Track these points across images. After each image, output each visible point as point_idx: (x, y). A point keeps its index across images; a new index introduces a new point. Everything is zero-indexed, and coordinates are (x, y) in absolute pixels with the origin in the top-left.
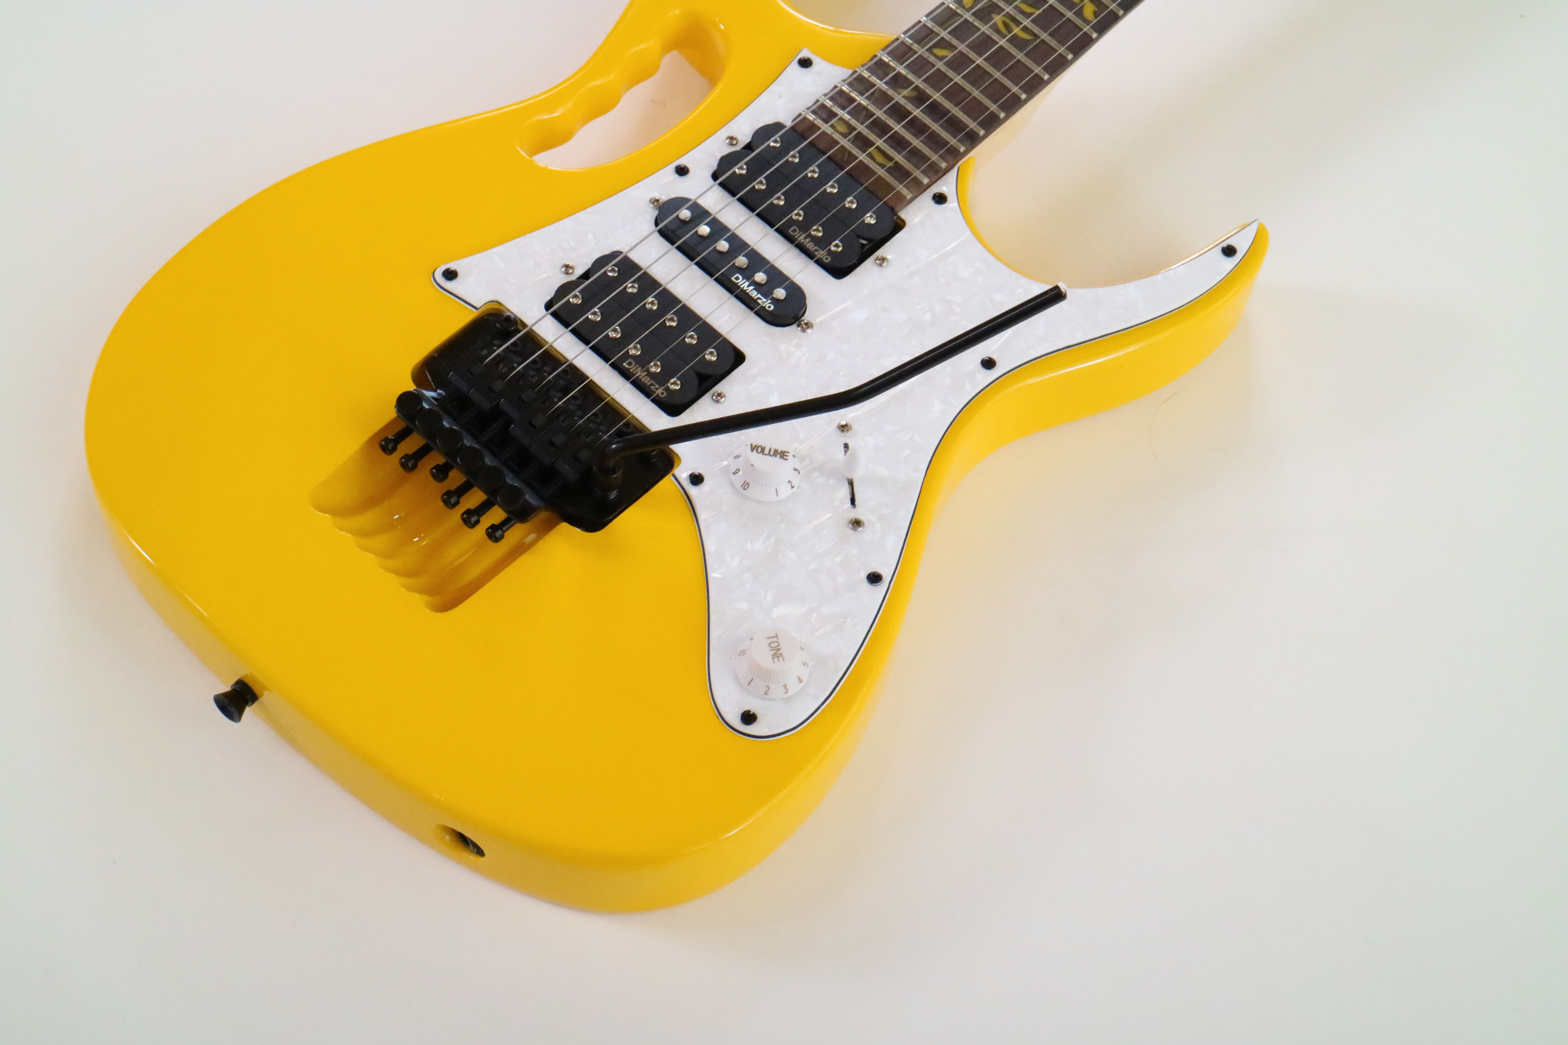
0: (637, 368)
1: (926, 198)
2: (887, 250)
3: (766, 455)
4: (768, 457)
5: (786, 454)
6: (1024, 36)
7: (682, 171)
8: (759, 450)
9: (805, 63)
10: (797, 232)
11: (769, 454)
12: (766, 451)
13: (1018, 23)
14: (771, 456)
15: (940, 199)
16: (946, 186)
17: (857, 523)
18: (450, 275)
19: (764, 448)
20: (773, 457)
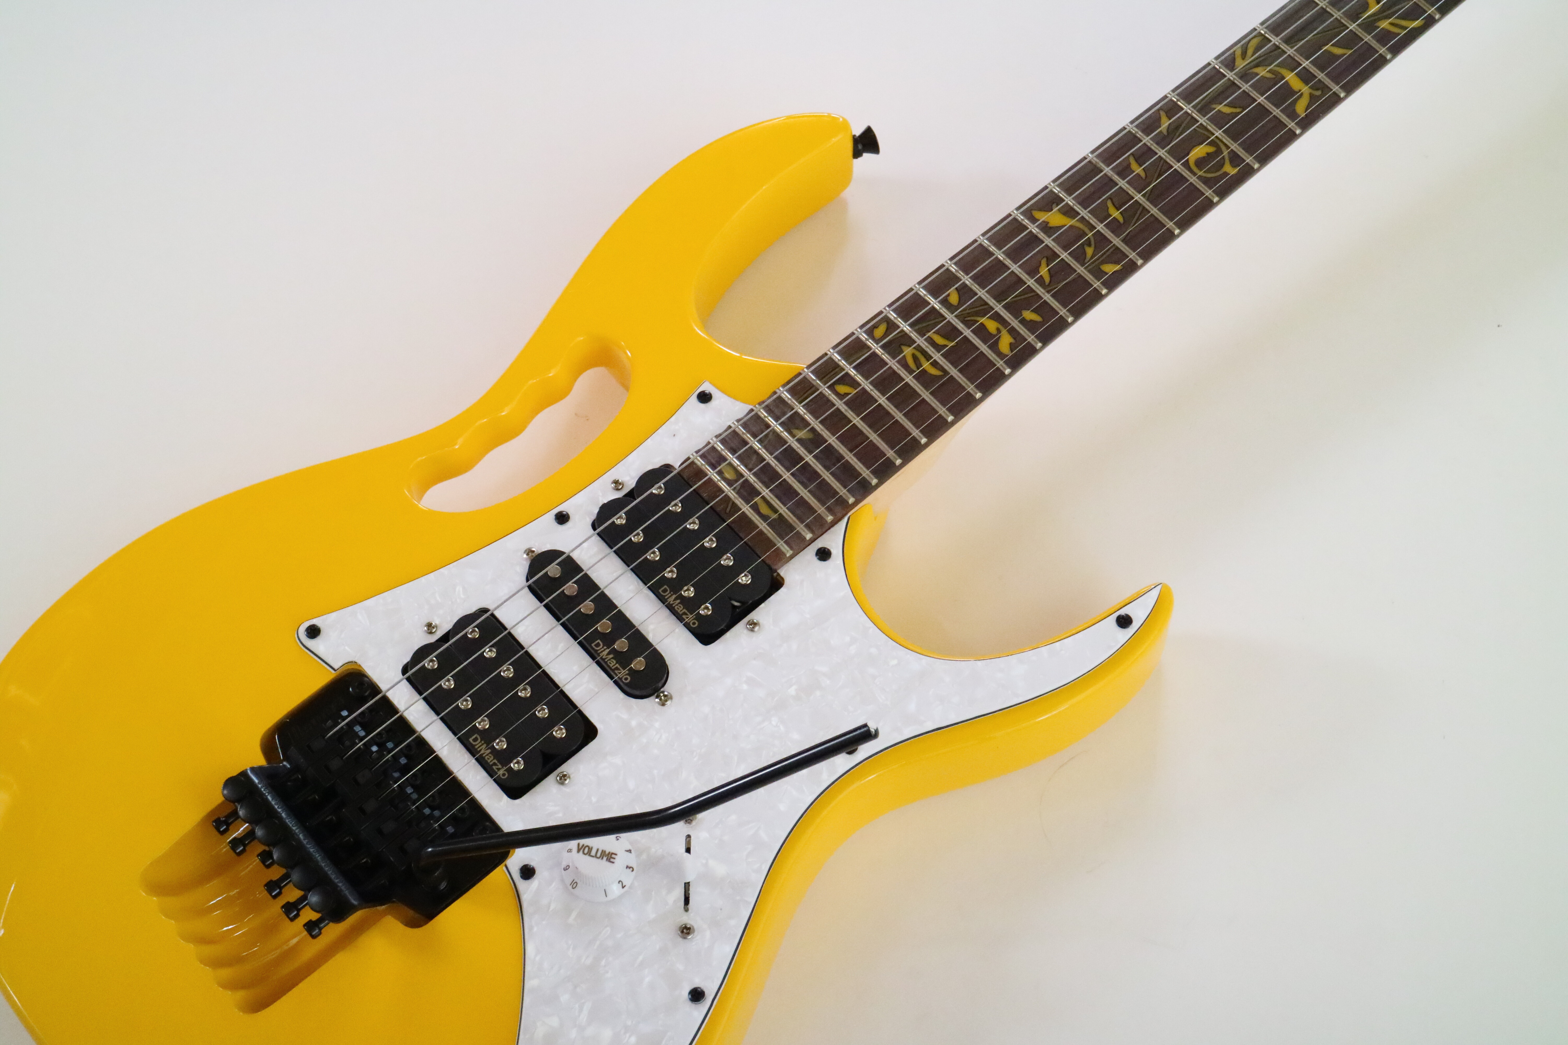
0: (483, 744)
1: (810, 553)
2: (760, 614)
3: (593, 856)
4: (594, 859)
5: (613, 856)
6: (933, 371)
7: (562, 518)
8: (586, 850)
9: (705, 398)
10: (668, 592)
11: (596, 856)
12: (593, 853)
13: (928, 357)
14: (597, 858)
15: (824, 554)
16: (832, 540)
17: (686, 931)
18: (313, 632)
19: (592, 848)
20: (600, 860)
